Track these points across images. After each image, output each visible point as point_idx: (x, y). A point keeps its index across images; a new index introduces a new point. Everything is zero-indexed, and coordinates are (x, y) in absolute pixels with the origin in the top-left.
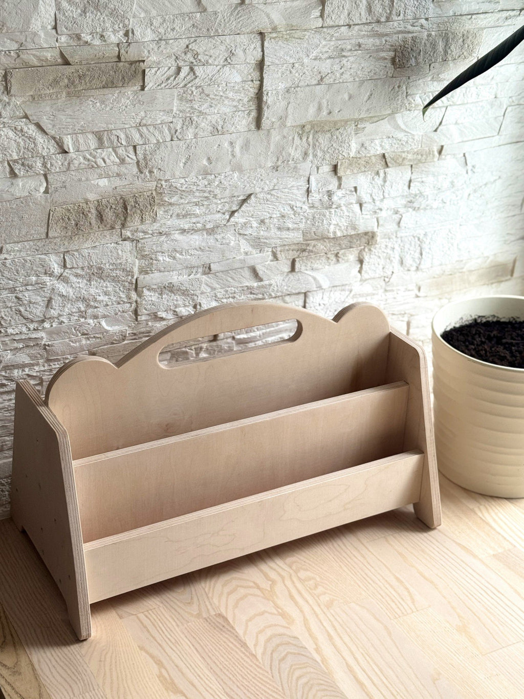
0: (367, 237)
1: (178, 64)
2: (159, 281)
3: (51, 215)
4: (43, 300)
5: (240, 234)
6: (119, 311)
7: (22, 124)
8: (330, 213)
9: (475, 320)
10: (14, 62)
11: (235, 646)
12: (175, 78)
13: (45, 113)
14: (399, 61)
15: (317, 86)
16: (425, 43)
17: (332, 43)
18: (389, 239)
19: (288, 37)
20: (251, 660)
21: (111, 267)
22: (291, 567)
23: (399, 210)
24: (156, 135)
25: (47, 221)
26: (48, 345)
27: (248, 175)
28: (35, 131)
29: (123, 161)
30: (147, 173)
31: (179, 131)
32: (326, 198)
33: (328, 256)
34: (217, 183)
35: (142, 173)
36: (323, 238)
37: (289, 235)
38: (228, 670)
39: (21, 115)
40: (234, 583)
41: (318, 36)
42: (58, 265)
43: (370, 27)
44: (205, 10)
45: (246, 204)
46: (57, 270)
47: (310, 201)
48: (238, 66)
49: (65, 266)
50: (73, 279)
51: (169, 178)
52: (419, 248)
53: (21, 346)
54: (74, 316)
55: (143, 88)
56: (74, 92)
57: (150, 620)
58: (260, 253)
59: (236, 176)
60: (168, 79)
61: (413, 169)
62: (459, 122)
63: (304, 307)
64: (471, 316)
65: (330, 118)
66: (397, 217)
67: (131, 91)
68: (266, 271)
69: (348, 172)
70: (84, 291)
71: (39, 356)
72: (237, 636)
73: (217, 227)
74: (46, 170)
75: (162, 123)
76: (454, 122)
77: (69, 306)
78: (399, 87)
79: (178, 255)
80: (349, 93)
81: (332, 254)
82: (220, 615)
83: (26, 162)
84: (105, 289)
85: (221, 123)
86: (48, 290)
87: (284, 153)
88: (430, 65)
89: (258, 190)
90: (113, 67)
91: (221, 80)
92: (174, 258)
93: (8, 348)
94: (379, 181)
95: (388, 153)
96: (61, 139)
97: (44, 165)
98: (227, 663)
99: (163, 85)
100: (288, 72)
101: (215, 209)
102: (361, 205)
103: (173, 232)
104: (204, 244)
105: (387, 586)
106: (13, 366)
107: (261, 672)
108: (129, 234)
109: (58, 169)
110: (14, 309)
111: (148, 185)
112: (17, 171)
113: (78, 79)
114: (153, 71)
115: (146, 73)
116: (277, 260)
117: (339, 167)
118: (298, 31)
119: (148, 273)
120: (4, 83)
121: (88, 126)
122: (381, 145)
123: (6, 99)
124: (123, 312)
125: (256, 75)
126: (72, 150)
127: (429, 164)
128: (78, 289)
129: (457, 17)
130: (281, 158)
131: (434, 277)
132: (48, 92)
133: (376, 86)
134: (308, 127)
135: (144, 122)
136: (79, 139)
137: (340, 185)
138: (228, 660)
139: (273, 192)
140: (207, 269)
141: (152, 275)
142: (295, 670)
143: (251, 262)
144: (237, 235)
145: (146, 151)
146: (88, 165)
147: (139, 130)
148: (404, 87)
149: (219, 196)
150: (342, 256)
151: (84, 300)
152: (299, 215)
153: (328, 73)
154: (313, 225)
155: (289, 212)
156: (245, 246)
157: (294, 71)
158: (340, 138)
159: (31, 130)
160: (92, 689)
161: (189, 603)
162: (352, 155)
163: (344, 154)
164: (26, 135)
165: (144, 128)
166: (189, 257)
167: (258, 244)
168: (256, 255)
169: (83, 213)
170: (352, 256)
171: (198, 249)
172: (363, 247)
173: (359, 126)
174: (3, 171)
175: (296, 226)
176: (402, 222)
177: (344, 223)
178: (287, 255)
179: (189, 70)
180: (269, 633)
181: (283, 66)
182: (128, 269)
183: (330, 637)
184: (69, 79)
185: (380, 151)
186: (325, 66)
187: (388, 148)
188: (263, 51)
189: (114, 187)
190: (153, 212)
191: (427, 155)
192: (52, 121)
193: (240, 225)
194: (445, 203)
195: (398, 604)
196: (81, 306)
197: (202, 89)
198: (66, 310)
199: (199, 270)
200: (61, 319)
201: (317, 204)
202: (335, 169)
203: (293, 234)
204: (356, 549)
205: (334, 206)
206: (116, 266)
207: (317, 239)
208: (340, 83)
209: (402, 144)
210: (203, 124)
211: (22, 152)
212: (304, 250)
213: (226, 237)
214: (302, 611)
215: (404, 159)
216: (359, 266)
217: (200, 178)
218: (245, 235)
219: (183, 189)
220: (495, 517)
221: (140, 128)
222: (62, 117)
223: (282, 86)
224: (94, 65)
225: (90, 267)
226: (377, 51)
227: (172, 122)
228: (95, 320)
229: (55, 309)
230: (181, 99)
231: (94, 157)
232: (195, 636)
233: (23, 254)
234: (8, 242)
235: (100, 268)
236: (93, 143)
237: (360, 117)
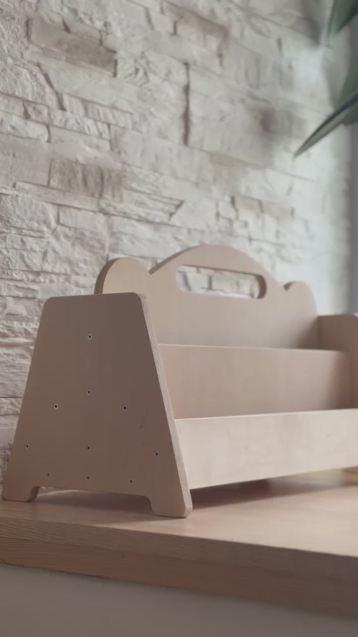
1: (136, 66)
3: (52, 164)
4: (41, 251)
7: (36, 70)
10: (34, 13)
12: (135, 77)
19: (203, 73)
21: (91, 235)
23: (273, 256)
25: (49, 168)
28: (45, 81)
29: (100, 136)
30: (116, 153)
31: (138, 123)
32: (229, 225)
35: (113, 151)
39: (36, 62)
44: (152, 28)
45: (180, 209)
47: (219, 225)
48: (173, 84)
49: (58, 221)
51: (131, 163)
55: (115, 75)
56: (71, 59)
60: (130, 75)
62: (301, 192)
65: (229, 154)
67: (107, 74)
68: (192, 281)
69: (241, 207)
70: (70, 253)
71: (34, 311)
73: (162, 224)
74: (50, 120)
75: (126, 112)
77: (59, 264)
81: (234, 282)
83: (37, 107)
84: (84, 257)
86: (45, 241)
89: (187, 199)
90: (96, 48)
93: (11, 295)
94: (260, 223)
95: (262, 200)
96: (61, 95)
97: (49, 114)
99: (127, 79)
102: (250, 241)
106: (14, 315)
108: (104, 206)
111: (118, 164)
112: (29, 113)
113: (74, 48)
114: (122, 63)
115: (118, 64)
116: (199, 273)
117: (236, 200)
118: (208, 71)
119: (115, 252)
120: (26, 28)
122: (259, 192)
125: (183, 96)
126: (68, 110)
130: (200, 177)
134: (215, 157)
135: (116, 105)
136: (73, 102)
139: (197, 205)
145: (116, 132)
146: (79, 129)
150: (241, 284)
153: (227, 115)
159: (42, 79)
162: (243, 192)
164: (38, 82)
169: (73, 173)
174: (20, 110)
179: (144, 74)
182: (102, 242)
184: (68, 46)
185: (258, 197)
187: (262, 196)
188: (188, 78)
189: (94, 156)
190: (120, 191)
193: (176, 228)
196: (67, 268)
198: (57, 268)
200: (53, 276)
202: (233, 201)
205: (234, 235)
206: (95, 236)
210: (153, 124)
211: (35, 96)
213: (167, 237)
221: (113, 110)
223: (200, 113)
225: (76, 229)
227: (132, 114)
229: (49, 263)
230: (139, 96)
231: (83, 123)
236: (81, 110)
237: (246, 161)
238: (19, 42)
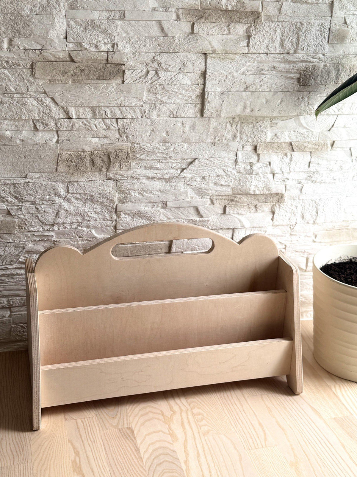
0: (278, 197)
1: (147, 69)
2: (131, 209)
3: (59, 157)
4: (54, 212)
5: (188, 185)
6: (104, 225)
7: (42, 97)
8: (251, 177)
9: (351, 260)
10: (38, 57)
11: (131, 450)
12: (145, 78)
13: (57, 91)
14: (303, 81)
15: (243, 92)
16: (322, 71)
17: (255, 64)
18: (294, 200)
19: (223, 57)
20: (138, 462)
21: (99, 196)
22: (189, 405)
23: (301, 181)
24: (132, 113)
25: (56, 161)
26: (56, 241)
27: (194, 146)
28: (51, 102)
29: (108, 128)
30: (125, 137)
31: (147, 112)
32: (249, 167)
33: (250, 206)
34: (172, 149)
35: (121, 137)
36: (246, 194)
37: (222, 189)
38: (120, 465)
39: (41, 91)
40: (148, 409)
41: (244, 59)
42: (64, 190)
43: (282, 56)
44: (166, 35)
45: (192, 165)
46: (63, 193)
47: (237, 168)
48: (189, 74)
49: (68, 192)
50: (74, 200)
51: (140, 142)
52: (316, 208)
53: (38, 240)
54: (74, 225)
55: (123, 82)
56: (77, 80)
57: (83, 423)
58: (202, 198)
59: (186, 146)
60: (140, 78)
61: (312, 155)
62: (346, 126)
63: (232, 238)
64: (348, 257)
65: (253, 114)
66: (300, 186)
67: (115, 83)
68: (205, 211)
69: (265, 152)
70: (80, 209)
72: (135, 444)
73: (172, 178)
74: (57, 128)
75: (135, 106)
76: (343, 126)
77: (71, 217)
78: (302, 98)
79: (144, 193)
80: (266, 99)
81: (252, 205)
82: (130, 428)
83: (44, 122)
84: (95, 210)
85: (176, 110)
86: (57, 205)
87: (219, 134)
88: (325, 86)
89: (200, 157)
90: (103, 66)
91: (177, 82)
92: (142, 195)
93: (29, 240)
94: (287, 160)
95: (294, 142)
96: (67, 109)
97: (56, 124)
98: (121, 460)
99: (137, 82)
100: (223, 81)
101: (171, 166)
102: (274, 175)
103: (141, 178)
104: (162, 188)
105: (251, 428)
106: (33, 251)
107: (142, 470)
108: (111, 175)
109: (65, 128)
110: (34, 215)
111: (126, 145)
112: (38, 127)
113: (80, 72)
114: (130, 71)
115: (125, 72)
116: (214, 205)
117: (258, 147)
118: (230, 54)
119: (125, 203)
120: (31, 69)
121: (85, 103)
122: (289, 136)
123: (32, 79)
124: (107, 226)
125: (201, 81)
126: (74, 117)
127: (324, 152)
128: (77, 207)
129: (345, 55)
130: (217, 137)
131: (327, 230)
132: (60, 78)
133: (285, 96)
134: (237, 119)
135: (123, 103)
136: (80, 111)
137: (259, 159)
138: (123, 458)
139: (211, 159)
140: (164, 205)
141: (126, 204)
142: (165, 472)
143: (195, 204)
144: (186, 185)
145: (124, 123)
146: (85, 128)
147: (120, 109)
148: (306, 99)
149: (173, 158)
150: (259, 208)
151: (81, 215)
152: (229, 176)
153: (251, 84)
154: (239, 184)
155: (222, 174)
156: (191, 193)
157: (227, 81)
158: (260, 129)
159: (48, 101)
160: (26, 462)
161: (114, 418)
162: (268, 140)
163: (262, 139)
164: (44, 104)
165: (124, 108)
166: (152, 195)
167: (200, 192)
168: (198, 200)
169: (81, 159)
170: (267, 208)
171: (158, 191)
172: (274, 203)
173: (273, 122)
174: (30, 126)
175: (227, 183)
176: (303, 189)
177: (261, 185)
178: (220, 202)
179: (155, 73)
180: (158, 445)
181: (219, 77)
182: (111, 198)
183: (198, 454)
184: (74, 72)
185: (288, 140)
186: (250, 79)
187: (294, 139)
188: (206, 65)
189: (102, 144)
190: (128, 163)
191: (322, 146)
192: (62, 97)
193: (188, 178)
194: (335, 180)
195: (254, 440)
196: (79, 219)
197: (164, 86)
198: (69, 220)
199: (159, 205)
200: (65, 225)
201: (242, 171)
202: (255, 149)
203: (225, 189)
204: (239, 399)
205: (254, 173)
206: (103, 196)
207: (242, 194)
208: (260, 91)
209: (304, 137)
210: (163, 109)
211: (41, 115)
212: (233, 200)
213: (178, 185)
214: (185, 435)
215: (305, 147)
216: (272, 215)
217: (161, 144)
218: (192, 185)
219: (149, 150)
220: (344, 393)
221: (121, 107)
222: (68, 95)
223: (219, 90)
224: (91, 64)
225: (85, 194)
226: (287, 72)
227: (142, 106)
228: (88, 229)
229: (61, 218)
230: (149, 91)
231: (89, 123)
232: (108, 440)
233: (41, 180)
234: (31, 171)
235: (92, 196)
236: (89, 114)
237: (274, 115)
238: (25, 81)
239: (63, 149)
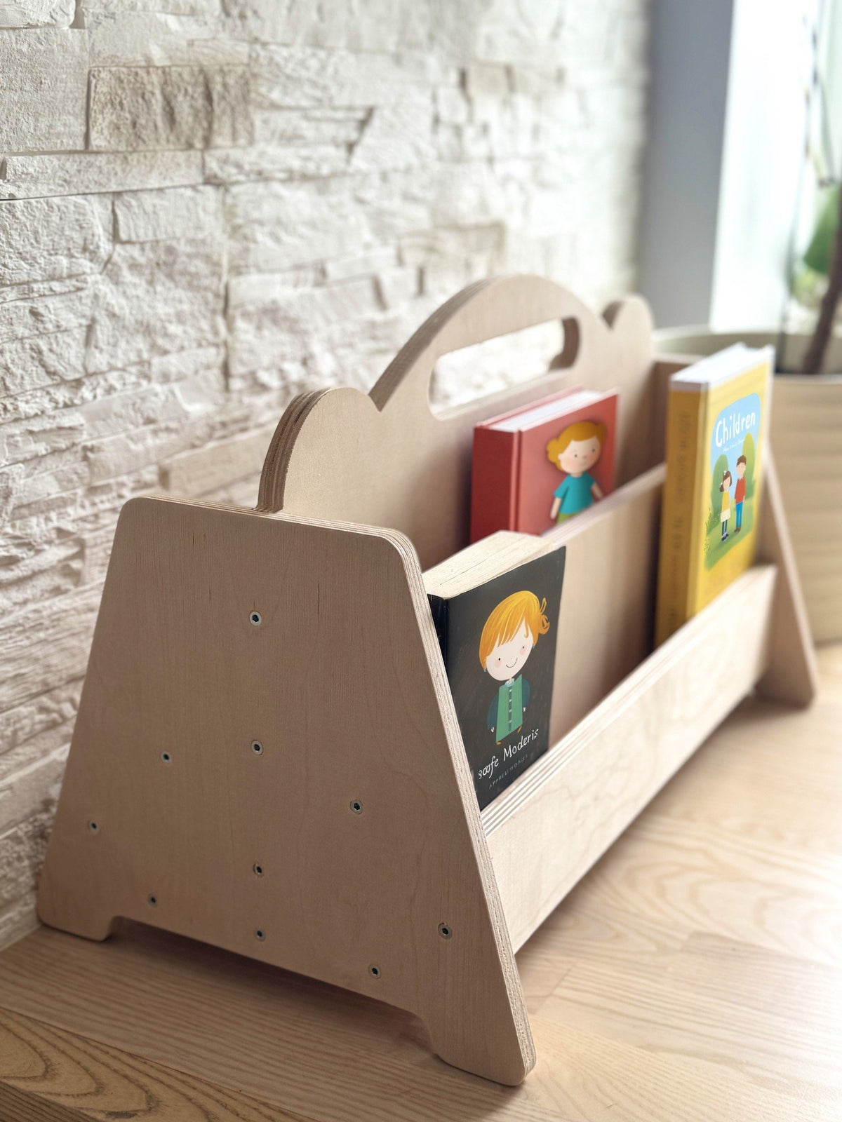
0: (496, 233)
4: (81, 325)
5: (358, 200)
6: (201, 364)
18: (516, 241)
23: (525, 183)
25: (85, 101)
26: (92, 449)
30: (237, 18)
32: (455, 140)
33: (457, 266)
35: (228, 15)
37: (415, 213)
45: (367, 131)
47: (436, 143)
49: (115, 235)
51: (268, 40)
54: (132, 373)
58: (383, 246)
59: (353, 62)
68: (391, 287)
70: (145, 308)
71: (75, 477)
73: (333, 176)
77: (124, 344)
79: (283, 233)
86: (88, 296)
89: (382, 101)
95: (513, 64)
102: (491, 163)
103: (277, 175)
104: (316, 213)
110: (27, 346)
111: (239, 48)
117: (468, 76)
119: (243, 273)
122: (505, 46)
124: (207, 367)
128: (135, 300)
137: (470, 115)
139: (400, 110)
140: (320, 275)
141: (247, 278)
143: (373, 267)
144: (354, 203)
150: (471, 269)
152: (425, 170)
154: (441, 195)
155: (415, 162)
162: (481, 54)
166: (297, 241)
170: (482, 269)
178: (413, 257)
185: (505, 59)
189: (188, 39)
190: (247, 119)
198: (119, 354)
199: (309, 276)
200: (111, 378)
201: (445, 153)
202: (463, 79)
203: (419, 213)
206: (198, 248)
212: (433, 250)
213: (343, 201)
217: (309, 51)
218: (365, 203)
219: (288, 71)
228: (165, 386)
229: (101, 351)
233: (43, 189)
235: (170, 250)
239: (100, 52)
